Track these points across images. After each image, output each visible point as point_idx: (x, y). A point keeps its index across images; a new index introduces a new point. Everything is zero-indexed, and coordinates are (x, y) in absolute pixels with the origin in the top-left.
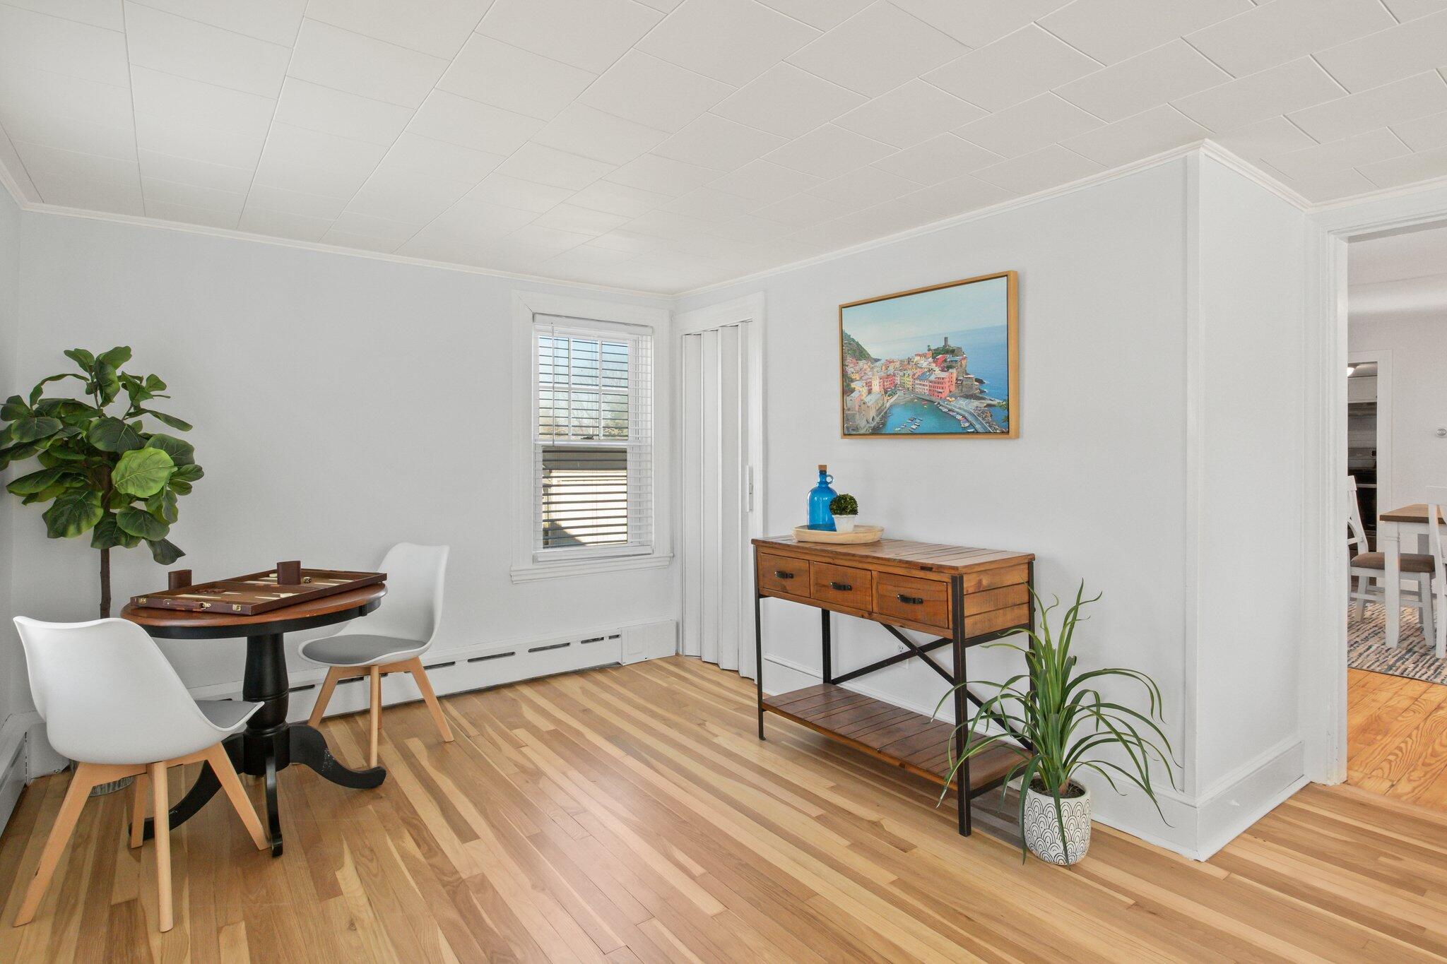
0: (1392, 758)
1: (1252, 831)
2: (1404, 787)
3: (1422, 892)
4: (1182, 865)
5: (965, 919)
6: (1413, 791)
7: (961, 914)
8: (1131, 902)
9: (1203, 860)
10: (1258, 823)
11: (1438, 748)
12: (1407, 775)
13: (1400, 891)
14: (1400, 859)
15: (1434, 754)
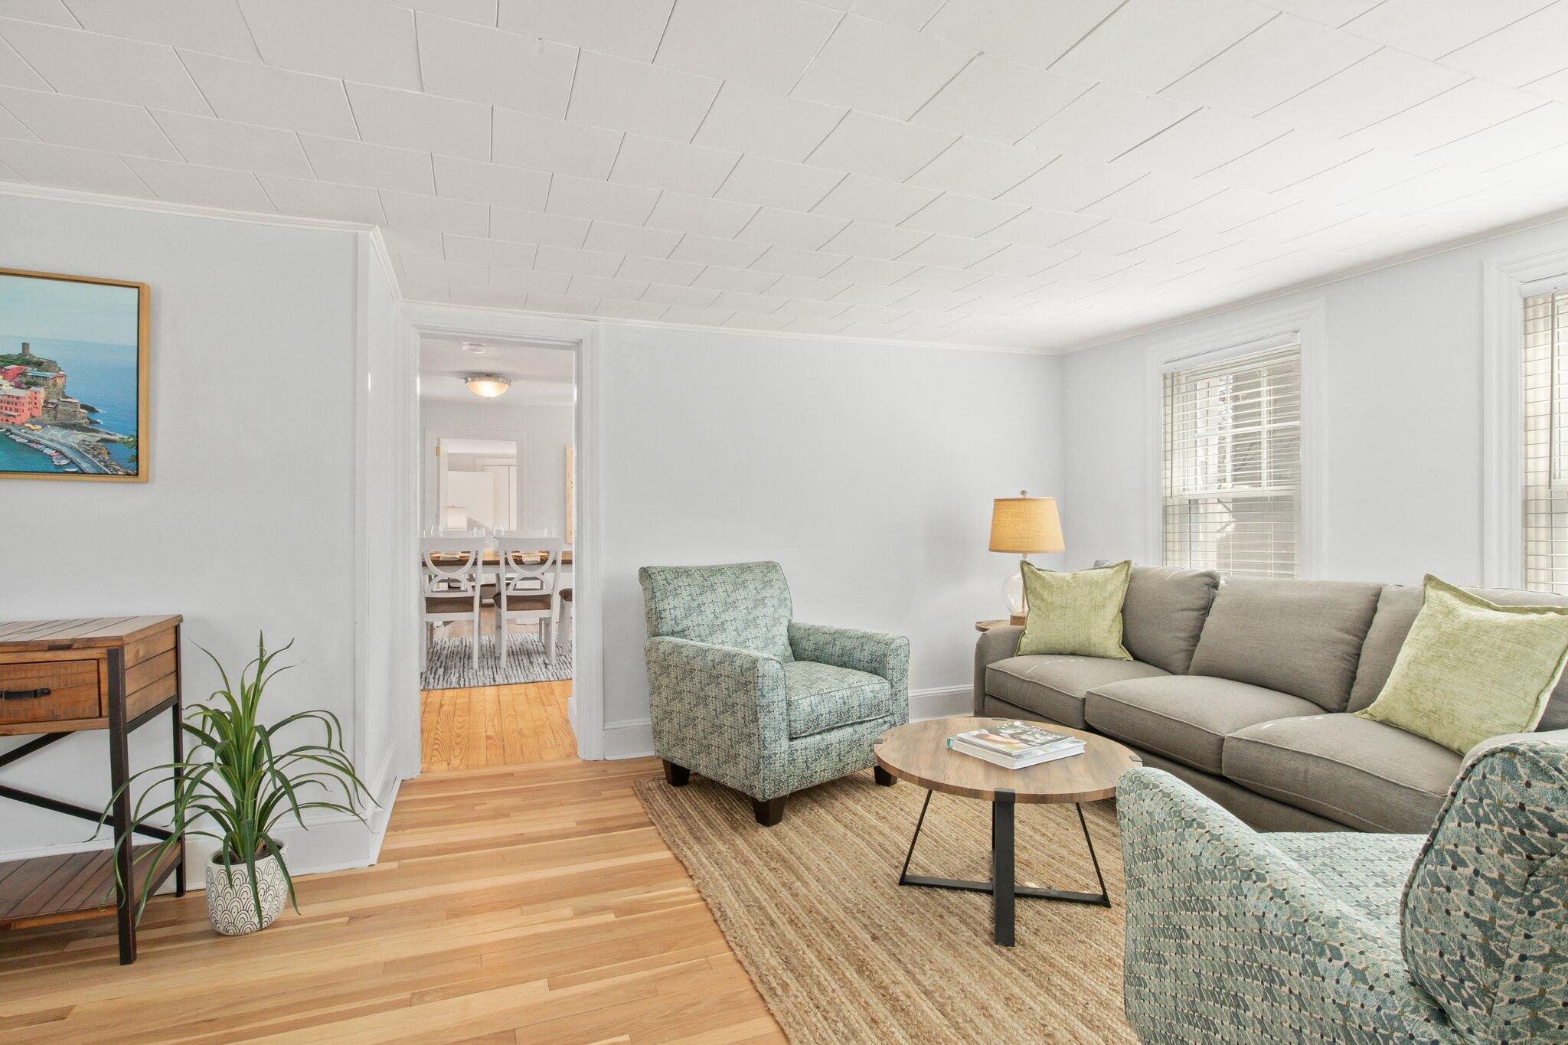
0: (436, 746)
1: (390, 828)
2: (455, 762)
3: (508, 815)
4: (361, 875)
5: (205, 1024)
6: (461, 762)
7: (196, 1023)
8: (346, 919)
9: (375, 863)
10: (390, 821)
11: (458, 731)
12: (452, 754)
13: (499, 821)
14: (485, 804)
15: (458, 736)
